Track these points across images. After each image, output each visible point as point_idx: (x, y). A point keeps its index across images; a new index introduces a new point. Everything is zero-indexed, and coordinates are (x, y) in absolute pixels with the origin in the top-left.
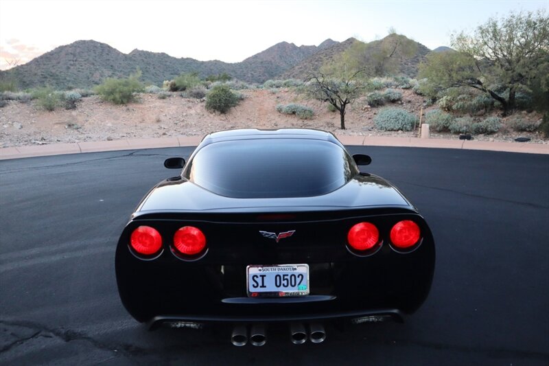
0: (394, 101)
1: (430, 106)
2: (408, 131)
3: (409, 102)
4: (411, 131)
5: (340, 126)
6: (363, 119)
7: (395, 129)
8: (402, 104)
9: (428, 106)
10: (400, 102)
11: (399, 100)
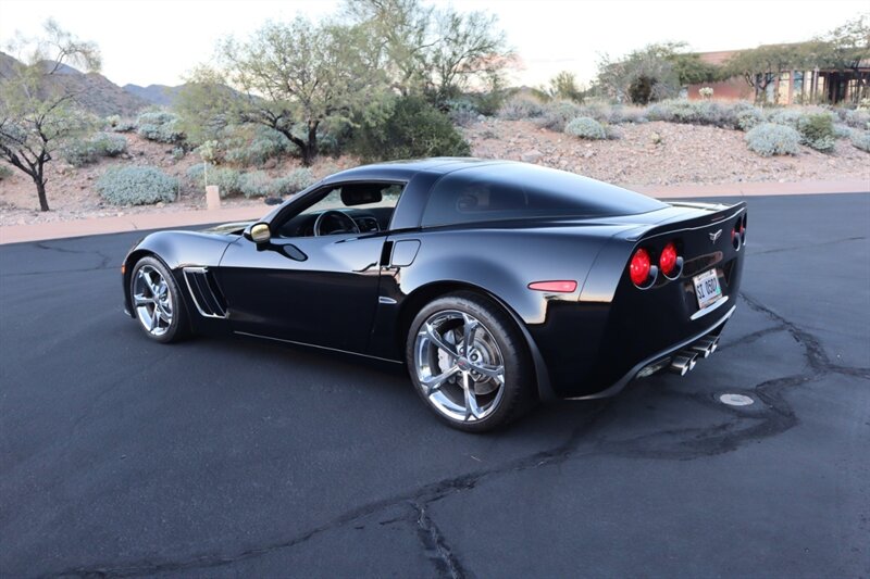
0: (114, 155)
1: (181, 159)
2: (170, 202)
3: (142, 154)
4: (175, 201)
5: (39, 206)
6: (70, 189)
7: (148, 201)
8: (130, 158)
9: (178, 159)
10: (125, 156)
11: (123, 152)
